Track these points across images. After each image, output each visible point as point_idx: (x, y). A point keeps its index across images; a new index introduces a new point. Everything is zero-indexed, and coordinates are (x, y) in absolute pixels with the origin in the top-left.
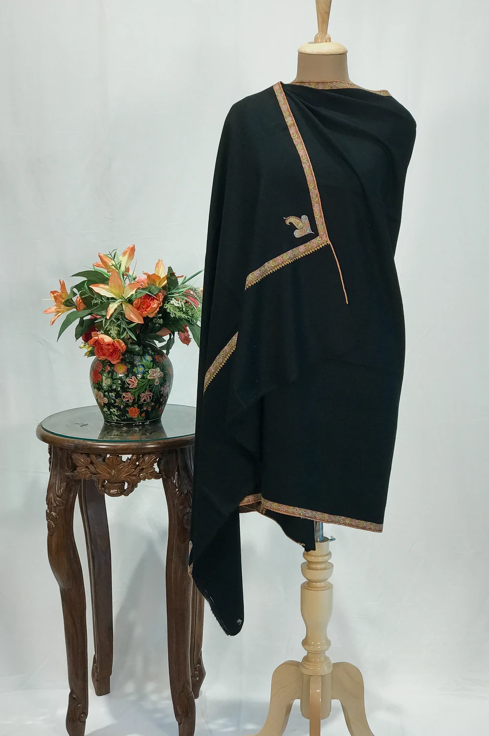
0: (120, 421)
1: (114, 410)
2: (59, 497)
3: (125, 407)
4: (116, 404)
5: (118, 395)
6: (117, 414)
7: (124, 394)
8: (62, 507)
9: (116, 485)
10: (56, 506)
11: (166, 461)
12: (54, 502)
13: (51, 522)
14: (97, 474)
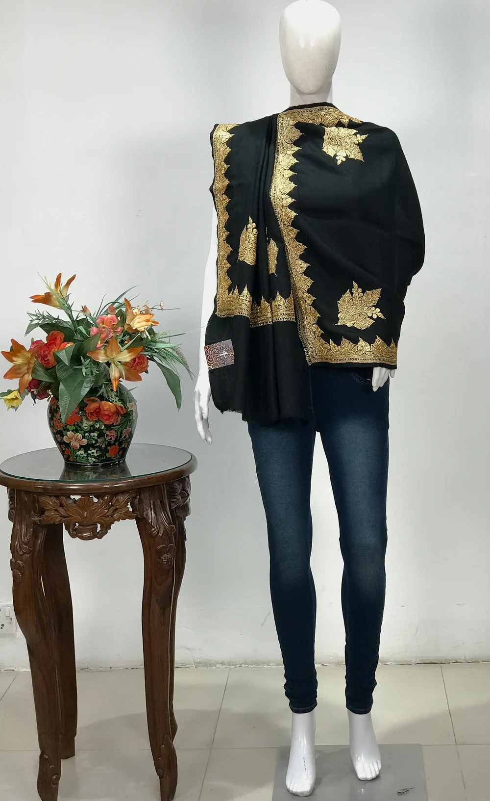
0: (97, 462)
1: (93, 451)
2: (25, 544)
3: (106, 446)
4: (98, 444)
5: (101, 435)
6: (96, 455)
7: (108, 433)
8: (28, 555)
9: (89, 527)
10: (23, 555)
11: (140, 501)
12: (21, 550)
13: (17, 571)
14: (67, 517)
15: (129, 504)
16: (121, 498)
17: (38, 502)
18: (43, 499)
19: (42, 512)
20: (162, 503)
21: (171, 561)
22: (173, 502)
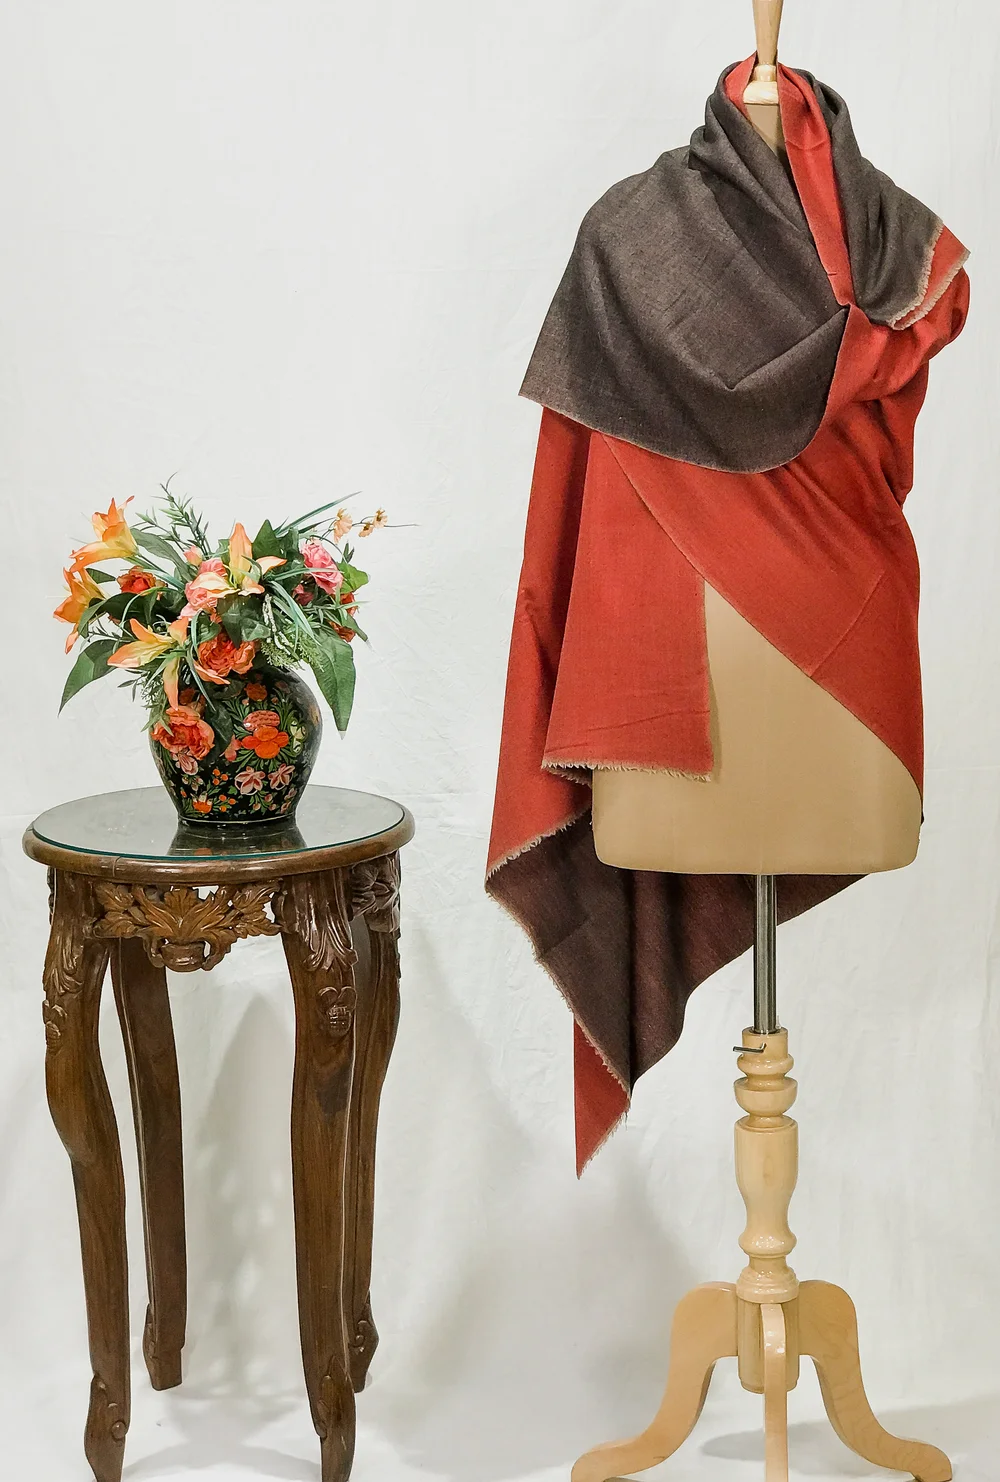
2: (70, 976)
8: (74, 996)
9: (188, 948)
10: (63, 994)
11: (289, 899)
12: (60, 984)
13: (54, 1026)
14: (147, 926)
16: (248, 893)
17: (95, 895)
18: (104, 890)
19: (102, 913)
20: (334, 908)
21: (346, 1021)
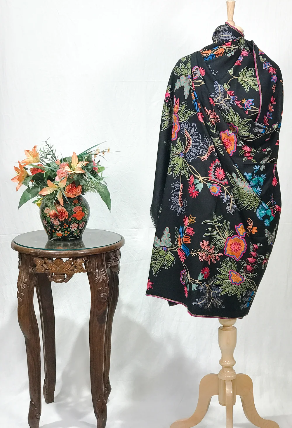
2: (25, 284)
8: (27, 290)
9: (60, 276)
10: (23, 289)
11: (90, 262)
13: (20, 298)
14: (48, 270)
15: (83, 264)
16: (78, 260)
18: (36, 259)
19: (34, 266)
20: (102, 264)
21: (106, 297)
22: (109, 264)
